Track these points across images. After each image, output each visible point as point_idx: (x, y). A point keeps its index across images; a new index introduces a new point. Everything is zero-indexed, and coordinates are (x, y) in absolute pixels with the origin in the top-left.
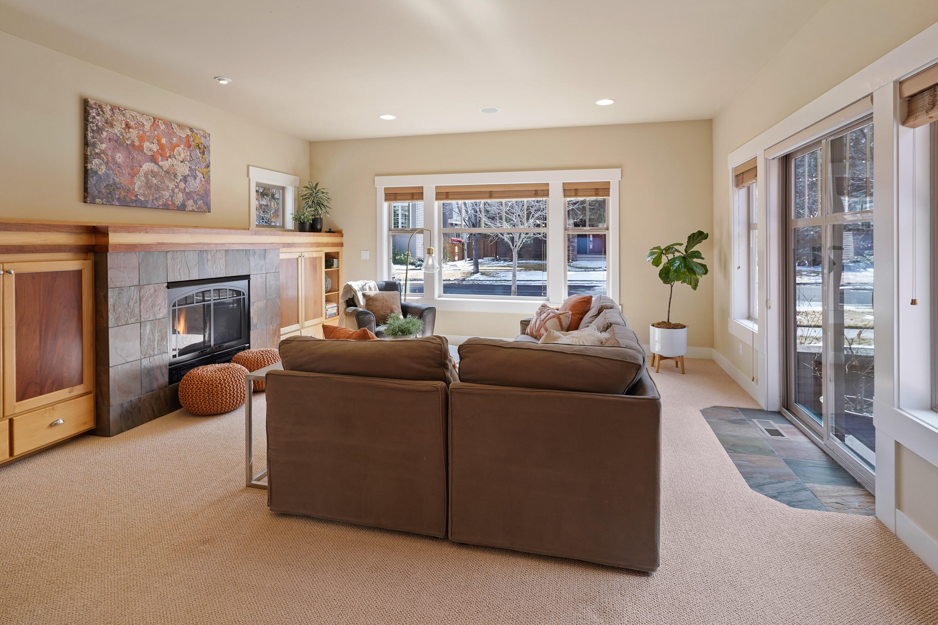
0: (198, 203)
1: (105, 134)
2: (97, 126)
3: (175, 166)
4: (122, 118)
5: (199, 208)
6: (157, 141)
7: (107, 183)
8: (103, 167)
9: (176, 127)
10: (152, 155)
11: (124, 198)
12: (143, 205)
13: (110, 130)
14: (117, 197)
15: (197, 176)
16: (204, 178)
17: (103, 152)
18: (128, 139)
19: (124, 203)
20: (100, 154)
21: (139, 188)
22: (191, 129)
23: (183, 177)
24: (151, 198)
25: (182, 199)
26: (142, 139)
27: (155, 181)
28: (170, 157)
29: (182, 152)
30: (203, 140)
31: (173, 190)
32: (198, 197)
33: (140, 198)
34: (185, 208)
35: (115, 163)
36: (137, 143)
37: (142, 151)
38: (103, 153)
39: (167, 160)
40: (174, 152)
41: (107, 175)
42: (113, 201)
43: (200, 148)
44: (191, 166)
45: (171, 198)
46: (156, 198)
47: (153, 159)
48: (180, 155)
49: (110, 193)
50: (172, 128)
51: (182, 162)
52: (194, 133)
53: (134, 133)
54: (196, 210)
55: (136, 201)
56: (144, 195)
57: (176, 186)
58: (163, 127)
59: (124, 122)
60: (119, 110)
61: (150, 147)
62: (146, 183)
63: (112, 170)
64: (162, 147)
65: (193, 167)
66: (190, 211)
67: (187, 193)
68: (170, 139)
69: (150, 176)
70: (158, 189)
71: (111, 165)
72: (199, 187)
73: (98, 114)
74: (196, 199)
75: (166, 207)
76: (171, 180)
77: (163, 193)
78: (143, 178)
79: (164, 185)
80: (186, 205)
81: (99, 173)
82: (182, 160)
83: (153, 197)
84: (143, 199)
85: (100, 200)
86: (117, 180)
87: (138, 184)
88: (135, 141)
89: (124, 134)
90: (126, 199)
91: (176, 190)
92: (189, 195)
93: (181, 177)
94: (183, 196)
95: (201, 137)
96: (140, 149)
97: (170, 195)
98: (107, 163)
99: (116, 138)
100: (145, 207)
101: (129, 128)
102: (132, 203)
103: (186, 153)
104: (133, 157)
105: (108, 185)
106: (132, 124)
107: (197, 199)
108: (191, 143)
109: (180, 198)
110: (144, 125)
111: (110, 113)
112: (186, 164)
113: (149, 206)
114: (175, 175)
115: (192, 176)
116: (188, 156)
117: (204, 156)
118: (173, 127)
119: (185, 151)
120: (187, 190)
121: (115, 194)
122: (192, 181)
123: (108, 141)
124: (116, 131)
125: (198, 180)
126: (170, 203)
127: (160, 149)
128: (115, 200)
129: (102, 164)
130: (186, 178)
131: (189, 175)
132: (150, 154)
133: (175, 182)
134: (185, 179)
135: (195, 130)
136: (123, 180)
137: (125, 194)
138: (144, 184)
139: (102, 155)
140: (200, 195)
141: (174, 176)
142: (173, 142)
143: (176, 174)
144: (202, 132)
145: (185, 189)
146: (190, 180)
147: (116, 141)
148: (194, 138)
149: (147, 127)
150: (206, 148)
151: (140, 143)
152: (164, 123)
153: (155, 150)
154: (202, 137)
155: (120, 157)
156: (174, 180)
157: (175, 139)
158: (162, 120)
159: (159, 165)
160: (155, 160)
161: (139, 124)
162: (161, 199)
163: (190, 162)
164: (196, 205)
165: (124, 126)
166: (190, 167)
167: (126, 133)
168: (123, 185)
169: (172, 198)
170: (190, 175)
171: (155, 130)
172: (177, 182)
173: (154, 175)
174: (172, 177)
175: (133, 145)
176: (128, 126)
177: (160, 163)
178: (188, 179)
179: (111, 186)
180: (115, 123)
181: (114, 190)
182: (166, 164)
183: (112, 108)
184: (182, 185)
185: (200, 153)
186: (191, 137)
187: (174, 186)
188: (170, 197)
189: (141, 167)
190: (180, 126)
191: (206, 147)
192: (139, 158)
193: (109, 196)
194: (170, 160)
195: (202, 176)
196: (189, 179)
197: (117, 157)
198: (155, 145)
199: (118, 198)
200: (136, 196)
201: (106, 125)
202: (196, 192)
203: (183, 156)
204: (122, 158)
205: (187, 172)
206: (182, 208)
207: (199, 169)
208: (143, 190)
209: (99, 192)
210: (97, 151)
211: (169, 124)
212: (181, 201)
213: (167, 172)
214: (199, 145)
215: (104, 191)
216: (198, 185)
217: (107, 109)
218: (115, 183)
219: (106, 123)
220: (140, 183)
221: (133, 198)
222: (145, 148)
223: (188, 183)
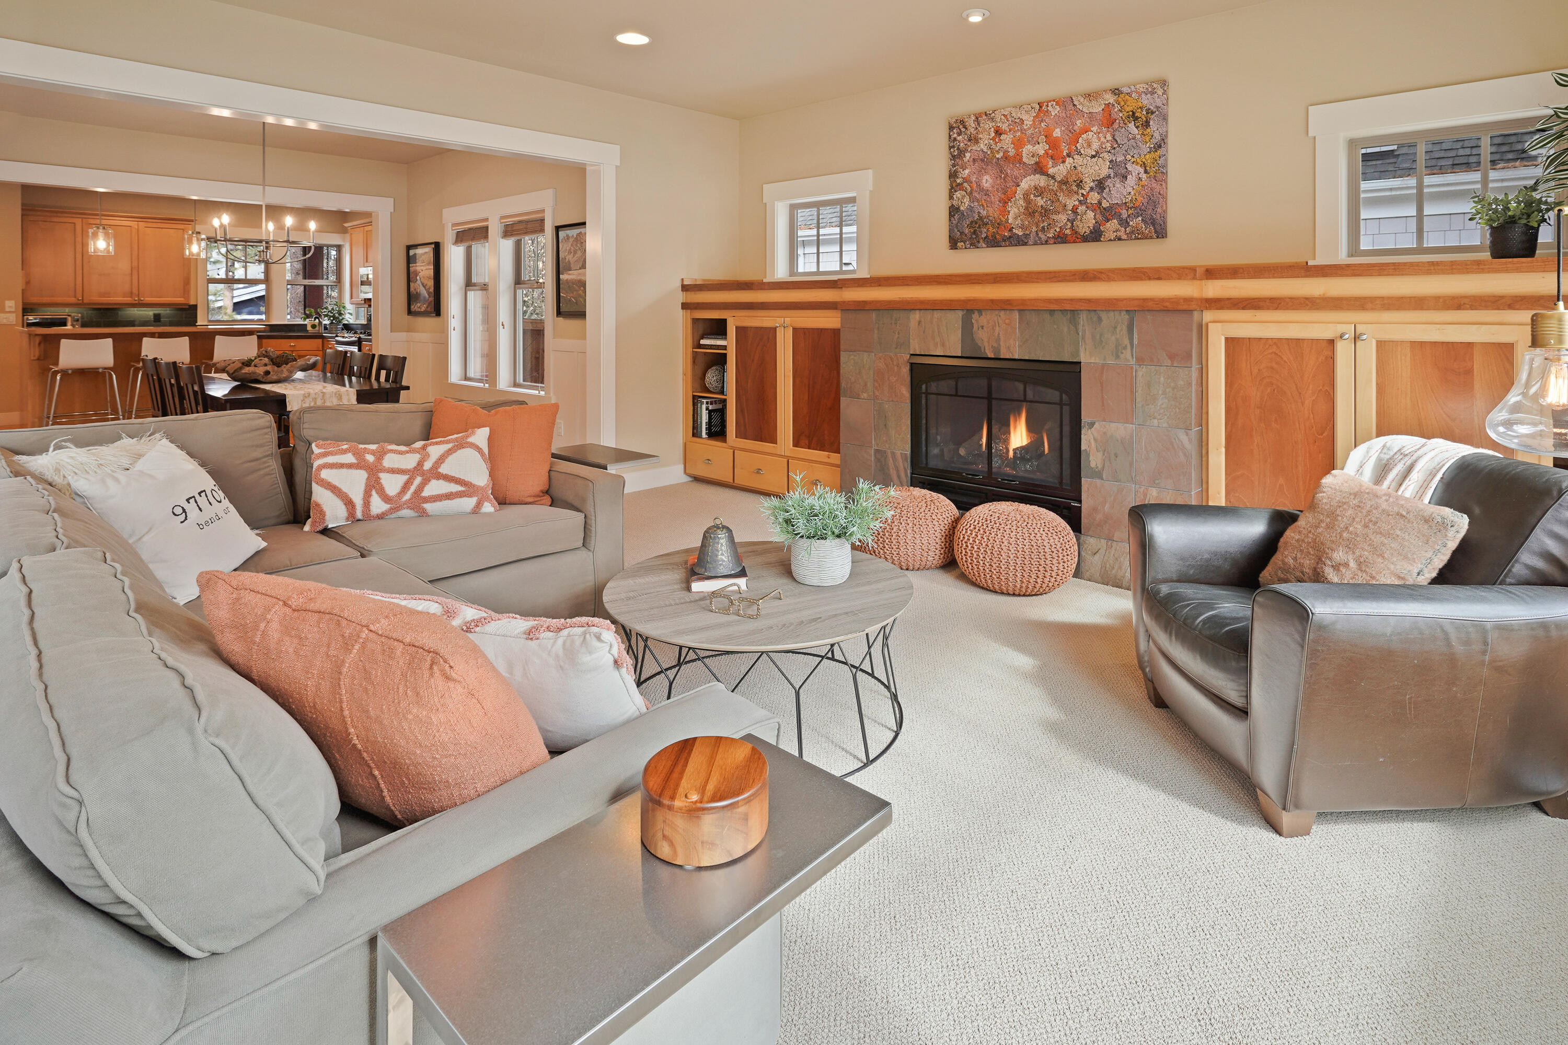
0: (1131, 223)
1: (968, 155)
2: (958, 149)
3: (1079, 168)
4: (991, 124)
5: (1132, 232)
6: (1046, 137)
7: (971, 219)
8: (966, 200)
9: (1082, 100)
10: (1037, 163)
11: (994, 236)
12: (1020, 242)
13: (974, 148)
14: (984, 235)
15: (1129, 172)
16: (1146, 172)
17: (966, 180)
18: (998, 152)
19: (993, 242)
20: (962, 184)
21: (1016, 218)
22: (1116, 92)
23: (1096, 183)
24: (1034, 229)
25: (1094, 222)
26: (1019, 144)
27: (1040, 202)
28: (1069, 155)
29: (1095, 139)
30: (1146, 101)
31: (1074, 210)
32: (1130, 212)
33: (1017, 232)
34: (1100, 236)
35: (981, 189)
36: (1012, 152)
37: (1020, 161)
38: (966, 182)
39: (1064, 162)
40: (1078, 145)
41: (971, 209)
42: (979, 242)
43: (1136, 119)
44: (1114, 159)
45: (1070, 224)
46: (1043, 228)
47: (1039, 169)
48: (1089, 145)
49: (975, 232)
50: (1074, 105)
51: (1093, 157)
52: (1122, 96)
53: (1007, 139)
54: (1124, 237)
55: (1010, 237)
56: (1022, 227)
57: (1080, 201)
58: (1055, 111)
59: (993, 129)
60: (986, 115)
61: (1034, 150)
62: (1027, 208)
63: (978, 201)
64: (1053, 144)
65: (1120, 158)
66: (1111, 240)
67: (1104, 209)
68: (1069, 126)
69: (1032, 196)
70: (1046, 212)
71: (975, 194)
72: (1132, 193)
73: (959, 134)
74: (1124, 216)
75: (1061, 239)
76: (1070, 193)
77: (1055, 217)
78: (1021, 202)
79: (1057, 204)
80: (1103, 231)
81: (962, 208)
82: (1094, 153)
83: (1037, 227)
84: (1020, 234)
85: (962, 243)
86: (984, 213)
87: (1014, 214)
88: (1010, 150)
89: (994, 146)
90: (995, 238)
91: (1082, 209)
92: (1108, 213)
93: (1092, 184)
94: (1095, 215)
95: (1140, 95)
96: (1018, 158)
97: (1068, 220)
98: (970, 194)
99: (981, 155)
100: (1025, 244)
101: (1001, 134)
102: (1005, 241)
103: (1103, 139)
104: (1007, 175)
105: (972, 222)
106: (1004, 127)
107: (1129, 216)
108: (1114, 116)
109: (1089, 220)
110: (1022, 121)
111: (974, 125)
112: (1102, 158)
113: (1031, 243)
114: (1080, 184)
115: (1116, 175)
116: (1108, 141)
117: (1148, 130)
118: (1075, 103)
119: (1101, 135)
120: (1105, 204)
121: (981, 232)
122: (1118, 185)
123: (971, 163)
124: (982, 146)
125: (1131, 180)
126: (1068, 232)
127: (1049, 149)
128: (981, 241)
129: (964, 196)
130: (1101, 183)
131: (1109, 177)
132: (1032, 161)
133: (1078, 194)
134: (1100, 185)
135: (1125, 90)
136: (991, 211)
137: (994, 230)
138: (1022, 210)
139: (965, 184)
140: (1136, 208)
141: (1078, 186)
142: (1076, 128)
143: (1081, 182)
144: (1141, 85)
145: (1100, 203)
146: (1111, 185)
147: (982, 160)
148: (1122, 103)
149: (1028, 120)
150: (1153, 113)
151: (1017, 150)
152: (1057, 104)
153: (1042, 152)
154: (1143, 96)
155: (987, 181)
156: (1077, 193)
157: (1078, 122)
158: (1054, 101)
159: (1048, 175)
160: (1041, 169)
161: (1016, 122)
162: (1051, 228)
163: (1113, 151)
164: (1125, 228)
165: (993, 134)
166: (1111, 161)
167: (996, 143)
168: (991, 218)
169: (1072, 224)
170: (1112, 175)
171: (1042, 121)
172: (1082, 194)
173: (1039, 191)
174: (1075, 188)
175: (1006, 158)
176: (998, 132)
177: (1051, 171)
178: (1106, 184)
179: (976, 223)
180: (981, 136)
181: (979, 227)
182: (1059, 170)
183: (977, 118)
184: (1094, 197)
185: (1137, 127)
186: (1116, 105)
187: (1077, 203)
188: (1068, 223)
189: (1019, 186)
190: (1089, 96)
191: (1154, 110)
192: (1016, 173)
193: (974, 236)
194: (1069, 160)
195: (1142, 170)
196: (1109, 183)
197: (984, 181)
198: (1041, 145)
199: (985, 238)
200: (1011, 230)
201: (969, 143)
202: (1126, 203)
203: (1095, 146)
204: (990, 181)
205: (1105, 171)
206: (1095, 236)
207: (1133, 160)
208: (1021, 220)
209: (962, 233)
210: (958, 181)
211: (1067, 103)
212: (1091, 225)
213: (1064, 182)
214: (1134, 113)
215: (967, 231)
216: (1130, 190)
217: (971, 123)
218: (981, 218)
219: (970, 140)
220: (1016, 210)
221: (1006, 234)
222: (1024, 155)
223: (1107, 189)
